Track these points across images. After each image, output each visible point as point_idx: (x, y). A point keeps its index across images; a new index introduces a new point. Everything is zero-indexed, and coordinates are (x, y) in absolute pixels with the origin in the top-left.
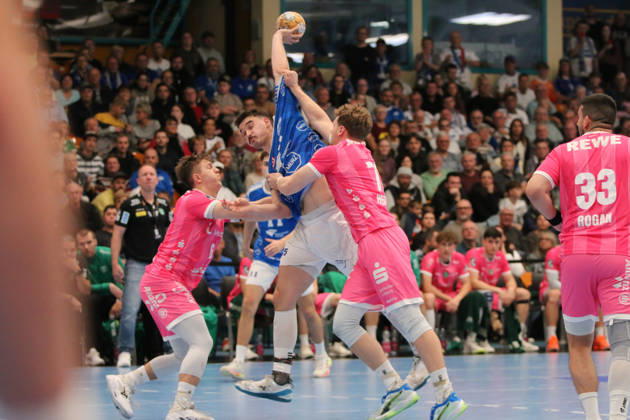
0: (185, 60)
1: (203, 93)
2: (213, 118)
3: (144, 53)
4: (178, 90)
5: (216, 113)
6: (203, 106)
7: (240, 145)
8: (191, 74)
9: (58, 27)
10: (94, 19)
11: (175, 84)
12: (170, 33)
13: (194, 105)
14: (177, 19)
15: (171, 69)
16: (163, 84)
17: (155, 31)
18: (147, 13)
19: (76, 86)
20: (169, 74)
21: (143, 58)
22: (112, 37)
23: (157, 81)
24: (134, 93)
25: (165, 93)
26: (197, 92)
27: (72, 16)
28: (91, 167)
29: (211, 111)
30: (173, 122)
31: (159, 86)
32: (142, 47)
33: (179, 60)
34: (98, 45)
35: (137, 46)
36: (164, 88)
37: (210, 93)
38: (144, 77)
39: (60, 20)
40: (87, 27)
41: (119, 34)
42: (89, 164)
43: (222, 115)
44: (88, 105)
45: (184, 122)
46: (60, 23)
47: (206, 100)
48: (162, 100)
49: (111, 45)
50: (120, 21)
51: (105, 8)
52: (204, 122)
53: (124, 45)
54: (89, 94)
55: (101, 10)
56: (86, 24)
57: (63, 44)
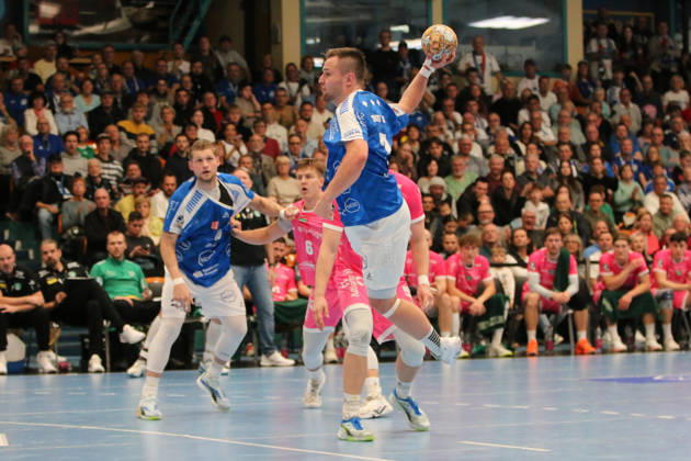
0: (205, 65)
1: (224, 98)
2: (233, 123)
3: (163, 59)
4: (197, 95)
5: (236, 117)
6: (224, 111)
7: (257, 150)
8: (210, 79)
9: (76, 33)
10: (113, 25)
11: (194, 88)
12: (189, 38)
13: (214, 110)
14: (196, 24)
15: (191, 74)
16: (182, 89)
17: (174, 36)
18: (165, 18)
19: (95, 91)
20: (187, 79)
21: (162, 63)
22: (132, 42)
23: (176, 86)
24: (153, 99)
25: (184, 97)
26: (217, 97)
27: (90, 22)
28: (109, 169)
29: (232, 117)
30: (193, 128)
31: (178, 91)
32: (161, 52)
33: (198, 64)
34: (117, 50)
35: (156, 51)
36: (183, 93)
37: (231, 98)
38: (162, 82)
39: (78, 26)
40: (105, 32)
41: (138, 40)
42: (106, 165)
43: (242, 120)
44: (108, 112)
45: (204, 127)
46: (79, 29)
47: (226, 105)
48: (182, 106)
49: (130, 50)
50: (138, 27)
51: (124, 13)
52: (224, 127)
53: (144, 50)
54: (110, 100)
55: (120, 16)
56: (105, 29)
57: (82, 49)
